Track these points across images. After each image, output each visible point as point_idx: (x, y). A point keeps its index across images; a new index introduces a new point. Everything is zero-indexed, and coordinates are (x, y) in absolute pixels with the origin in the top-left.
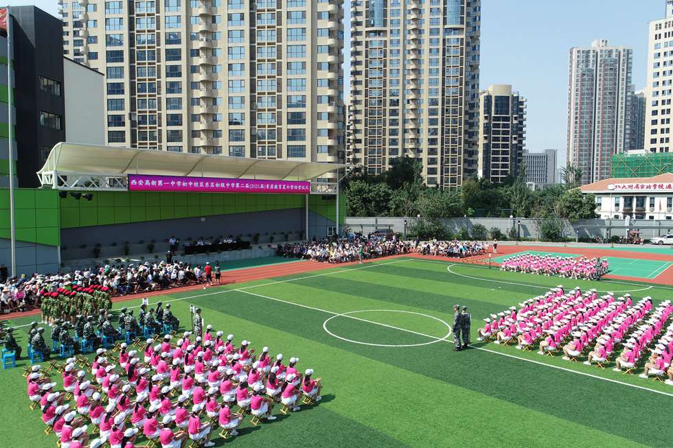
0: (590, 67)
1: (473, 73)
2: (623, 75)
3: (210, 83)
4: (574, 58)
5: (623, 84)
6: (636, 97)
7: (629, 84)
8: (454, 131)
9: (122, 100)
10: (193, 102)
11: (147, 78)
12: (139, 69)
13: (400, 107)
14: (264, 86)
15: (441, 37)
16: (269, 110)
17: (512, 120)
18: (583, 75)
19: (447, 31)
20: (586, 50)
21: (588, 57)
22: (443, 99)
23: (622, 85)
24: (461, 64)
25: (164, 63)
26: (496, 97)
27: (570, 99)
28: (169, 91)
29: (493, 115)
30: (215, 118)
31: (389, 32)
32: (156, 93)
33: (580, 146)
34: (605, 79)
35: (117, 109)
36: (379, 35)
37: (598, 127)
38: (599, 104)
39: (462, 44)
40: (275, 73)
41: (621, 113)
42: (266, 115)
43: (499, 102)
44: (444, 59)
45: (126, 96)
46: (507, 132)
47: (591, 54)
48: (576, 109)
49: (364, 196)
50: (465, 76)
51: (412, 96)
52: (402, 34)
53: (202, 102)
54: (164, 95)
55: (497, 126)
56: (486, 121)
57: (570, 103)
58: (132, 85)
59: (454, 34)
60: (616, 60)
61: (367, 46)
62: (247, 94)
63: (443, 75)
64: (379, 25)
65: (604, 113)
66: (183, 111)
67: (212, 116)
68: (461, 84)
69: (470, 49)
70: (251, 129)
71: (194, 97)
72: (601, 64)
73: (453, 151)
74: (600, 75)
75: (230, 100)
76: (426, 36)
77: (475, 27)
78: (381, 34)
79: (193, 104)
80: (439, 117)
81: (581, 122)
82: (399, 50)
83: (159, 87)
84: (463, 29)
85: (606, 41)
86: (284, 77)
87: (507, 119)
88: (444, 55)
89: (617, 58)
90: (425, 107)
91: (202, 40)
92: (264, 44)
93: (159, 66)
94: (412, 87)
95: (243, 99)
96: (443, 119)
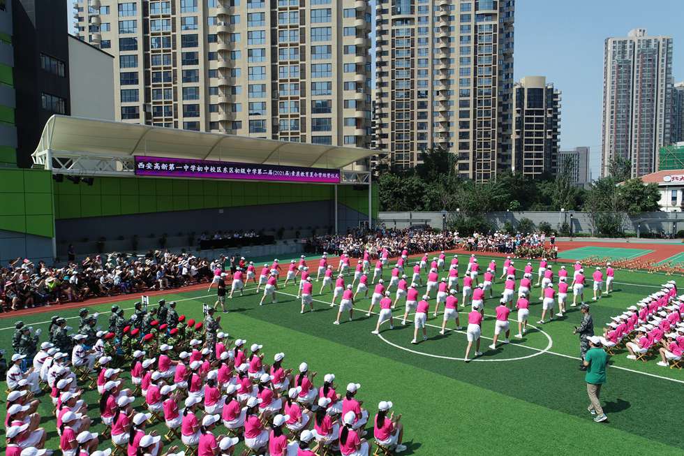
0: (627, 58)
1: (506, 62)
2: (662, 66)
3: (229, 71)
4: (609, 49)
5: (662, 75)
6: (675, 90)
7: (668, 76)
8: (487, 124)
9: (136, 91)
10: (210, 91)
11: (162, 66)
12: (154, 57)
13: (429, 99)
14: (287, 73)
15: (472, 24)
16: (292, 98)
17: (546, 114)
18: (620, 66)
19: (479, 17)
20: (623, 39)
21: (624, 47)
22: (475, 90)
23: (661, 78)
24: (495, 52)
25: (180, 50)
26: (528, 89)
27: (605, 92)
28: (185, 80)
29: (526, 108)
30: (234, 108)
31: (416, 20)
32: (172, 83)
33: (616, 142)
34: (643, 71)
35: (130, 100)
36: (406, 23)
37: (636, 122)
38: (637, 97)
39: (495, 31)
40: (298, 58)
41: (661, 106)
42: (289, 104)
43: (532, 95)
44: (475, 47)
45: (140, 87)
46: (541, 127)
47: (628, 44)
48: (612, 103)
49: (395, 190)
50: (499, 65)
51: (442, 87)
52: (430, 21)
53: (220, 92)
54: (180, 85)
55: (531, 120)
56: (518, 115)
57: (605, 97)
58: (147, 74)
59: (487, 20)
60: (654, 51)
61: (393, 35)
62: (268, 82)
63: (475, 64)
64: (406, 13)
65: (642, 107)
66: (201, 101)
67: (230, 106)
68: (494, 74)
69: (503, 36)
70: (273, 119)
71: (211, 86)
72: (638, 55)
73: (486, 145)
74: (638, 67)
75: (250, 88)
76: (456, 24)
77: (509, 13)
78: (409, 22)
79: (210, 94)
80: (471, 109)
81: (617, 117)
82: (427, 38)
83: (175, 76)
84: (496, 14)
85: (644, 31)
86: (308, 62)
87: (541, 113)
88: (476, 42)
89: (657, 48)
90: (455, 98)
91: (220, 24)
92: (286, 27)
93: (175, 54)
94: (442, 77)
95: (263, 86)
96: (475, 111)
